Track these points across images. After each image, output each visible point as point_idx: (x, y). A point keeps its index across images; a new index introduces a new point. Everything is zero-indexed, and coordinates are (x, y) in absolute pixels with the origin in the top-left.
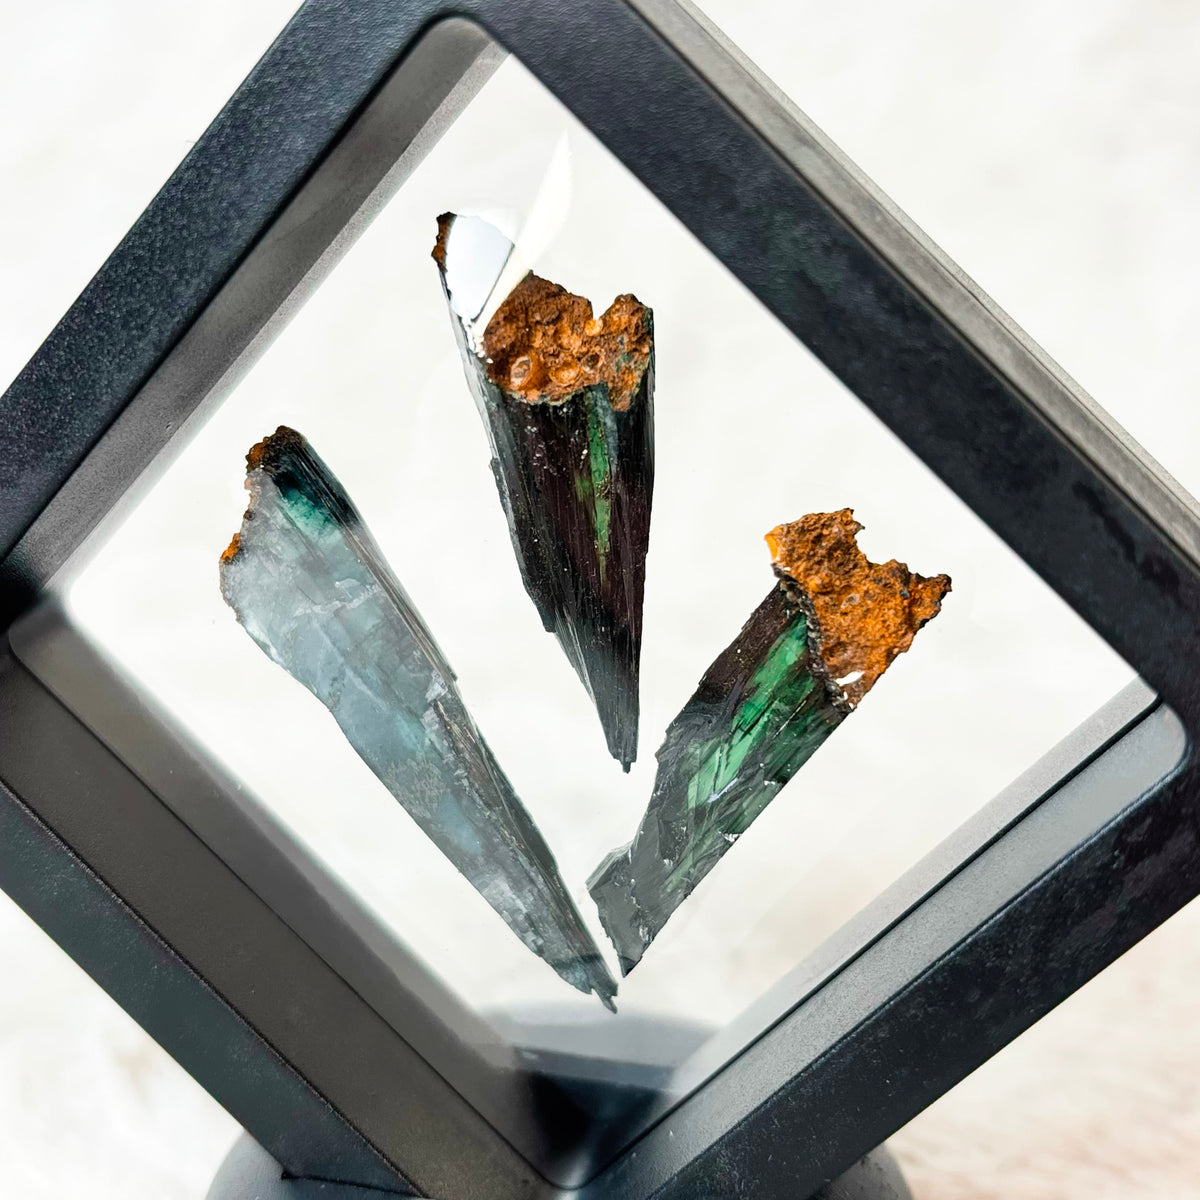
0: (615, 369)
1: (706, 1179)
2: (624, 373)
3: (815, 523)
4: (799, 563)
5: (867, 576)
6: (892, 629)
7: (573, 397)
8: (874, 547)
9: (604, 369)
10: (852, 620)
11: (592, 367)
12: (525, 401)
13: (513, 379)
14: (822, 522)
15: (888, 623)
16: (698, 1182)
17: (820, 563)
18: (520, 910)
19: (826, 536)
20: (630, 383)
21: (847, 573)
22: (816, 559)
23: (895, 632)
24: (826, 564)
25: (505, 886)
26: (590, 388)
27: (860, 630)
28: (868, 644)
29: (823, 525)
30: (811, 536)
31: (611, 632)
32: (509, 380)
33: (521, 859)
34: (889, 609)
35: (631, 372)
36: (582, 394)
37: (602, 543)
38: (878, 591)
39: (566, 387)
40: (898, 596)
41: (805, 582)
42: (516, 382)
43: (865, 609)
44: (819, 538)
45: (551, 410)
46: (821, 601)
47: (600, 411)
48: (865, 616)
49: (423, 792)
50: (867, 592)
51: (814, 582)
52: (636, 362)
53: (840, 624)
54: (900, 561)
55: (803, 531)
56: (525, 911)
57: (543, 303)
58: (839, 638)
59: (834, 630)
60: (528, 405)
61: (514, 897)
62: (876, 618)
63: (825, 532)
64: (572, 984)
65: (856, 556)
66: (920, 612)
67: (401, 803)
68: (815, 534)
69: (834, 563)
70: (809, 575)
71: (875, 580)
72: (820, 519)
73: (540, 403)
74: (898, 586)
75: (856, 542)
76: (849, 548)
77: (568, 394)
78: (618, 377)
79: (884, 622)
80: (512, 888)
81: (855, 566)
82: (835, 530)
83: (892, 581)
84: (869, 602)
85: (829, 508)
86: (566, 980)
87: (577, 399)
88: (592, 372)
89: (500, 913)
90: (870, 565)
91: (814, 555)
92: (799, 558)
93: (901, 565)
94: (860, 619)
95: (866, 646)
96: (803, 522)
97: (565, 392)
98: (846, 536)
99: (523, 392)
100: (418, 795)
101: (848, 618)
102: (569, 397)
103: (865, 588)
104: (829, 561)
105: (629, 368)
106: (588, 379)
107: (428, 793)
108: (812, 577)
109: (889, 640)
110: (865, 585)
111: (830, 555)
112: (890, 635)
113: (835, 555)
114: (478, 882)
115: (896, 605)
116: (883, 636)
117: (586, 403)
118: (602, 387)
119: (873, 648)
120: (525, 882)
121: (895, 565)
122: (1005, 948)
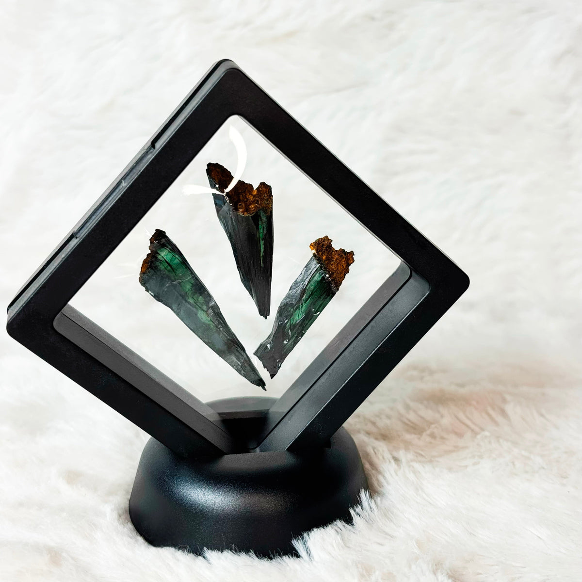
0: (264, 204)
2: (267, 205)
4: (319, 253)
5: (336, 254)
8: (336, 246)
9: (261, 204)
10: (335, 266)
11: (258, 204)
12: (244, 216)
14: (322, 240)
15: (343, 266)
17: (324, 252)
18: (239, 365)
20: (269, 207)
21: (331, 253)
23: (345, 268)
25: (234, 359)
26: (259, 210)
27: (337, 269)
30: (321, 245)
32: (237, 210)
34: (343, 262)
36: (258, 212)
37: (262, 254)
38: (339, 257)
40: (344, 258)
41: (322, 257)
42: (240, 210)
43: (337, 263)
44: (323, 245)
45: (250, 218)
46: (326, 262)
47: (262, 216)
48: (338, 265)
49: (208, 335)
51: (324, 257)
54: (343, 249)
55: (319, 244)
56: (241, 365)
61: (237, 361)
62: (340, 265)
63: (324, 243)
65: (332, 249)
66: (350, 262)
69: (328, 252)
71: (338, 255)
73: (248, 216)
74: (344, 255)
75: (332, 245)
76: (330, 247)
81: (332, 251)
82: (326, 242)
83: (342, 254)
84: (338, 261)
85: (323, 236)
87: (256, 214)
89: (233, 367)
90: (336, 251)
91: (322, 250)
92: (319, 251)
95: (339, 273)
97: (253, 212)
98: (329, 243)
99: (243, 213)
100: (206, 336)
101: (333, 266)
103: (336, 257)
104: (326, 251)
106: (258, 207)
109: (344, 270)
113: (328, 249)
114: (226, 359)
115: (344, 260)
117: (258, 214)
118: (262, 209)
119: (341, 273)
120: (240, 356)
121: (341, 250)
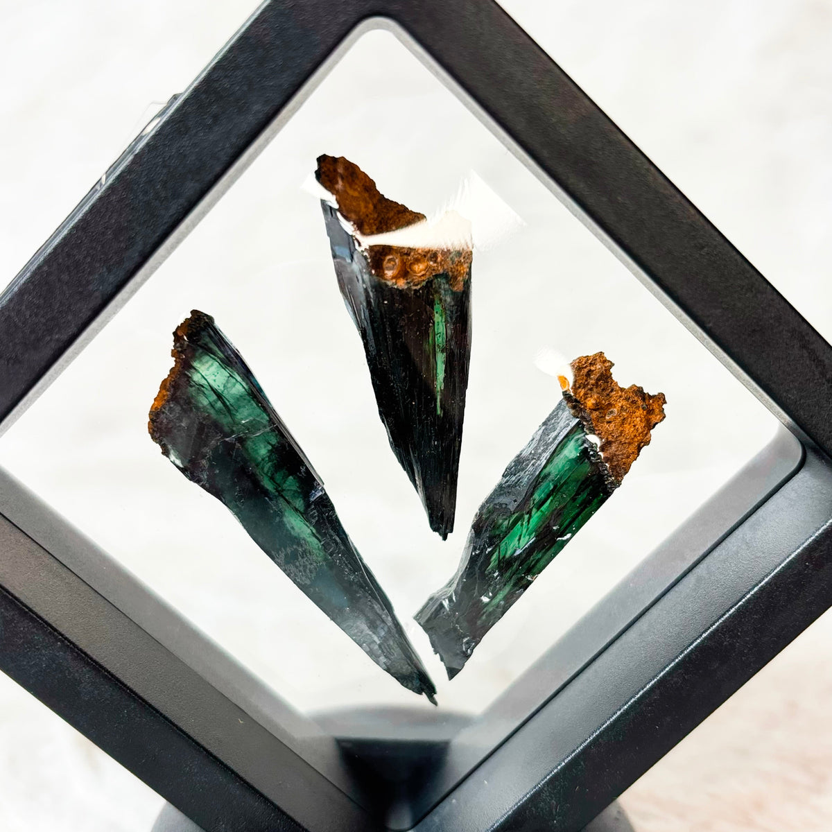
0: (450, 262)
1: (533, 809)
2: (457, 265)
3: (585, 363)
4: (580, 390)
5: (621, 397)
6: (640, 430)
7: (427, 283)
8: (623, 378)
9: (443, 263)
10: (615, 426)
11: (435, 262)
12: (396, 287)
13: (386, 272)
14: (589, 362)
15: (637, 427)
16: (527, 811)
17: (591, 389)
18: (375, 641)
19: (593, 371)
20: (462, 272)
21: (608, 395)
22: (589, 387)
23: (642, 432)
24: (595, 390)
25: (364, 627)
26: (436, 276)
27: (621, 432)
28: (627, 441)
29: (590, 364)
30: (584, 372)
31: (442, 445)
32: (383, 272)
33: (376, 607)
34: (637, 418)
35: (462, 265)
36: (432, 281)
37: (439, 383)
38: (628, 406)
39: (420, 276)
40: (640, 409)
41: (585, 402)
42: (389, 273)
43: (622, 418)
44: (589, 373)
45: (413, 293)
46: (595, 414)
47: (443, 292)
48: (623, 423)
49: (305, 566)
50: (622, 407)
51: (590, 402)
52: (464, 258)
53: (607, 429)
54: (638, 385)
56: (378, 642)
57: (395, 218)
58: (607, 439)
59: (603, 433)
60: (397, 289)
61: (371, 633)
62: (630, 424)
63: (592, 368)
64: (410, 689)
65: (611, 383)
66: (654, 419)
67: (289, 575)
68: (586, 370)
69: (600, 389)
70: (586, 398)
71: (626, 399)
72: (588, 360)
73: (406, 287)
74: (640, 402)
75: (611, 374)
76: (607, 378)
77: (424, 281)
78: (454, 268)
79: (634, 426)
80: (369, 628)
81: (612, 390)
82: (598, 366)
83: (636, 398)
84: (624, 414)
85: (591, 352)
86: (406, 687)
87: (429, 285)
88: (435, 265)
89: (361, 646)
90: (622, 390)
91: (588, 384)
92: (579, 387)
93: (639, 388)
94: (621, 425)
95: (625, 443)
96: (579, 362)
97: (420, 279)
98: (606, 370)
99: (394, 281)
100: (301, 569)
101: (613, 424)
102: (424, 283)
103: (620, 405)
104: (596, 388)
105: (460, 262)
106: (434, 270)
107: (308, 567)
108: (589, 399)
109: (639, 438)
110: (620, 402)
111: (596, 385)
112: (639, 434)
113: (600, 383)
114: (345, 626)
115: (640, 414)
116: (635, 436)
117: (434, 287)
118: (445, 276)
119: (630, 444)
120: (378, 622)
121: (635, 388)
122: (736, 631)
